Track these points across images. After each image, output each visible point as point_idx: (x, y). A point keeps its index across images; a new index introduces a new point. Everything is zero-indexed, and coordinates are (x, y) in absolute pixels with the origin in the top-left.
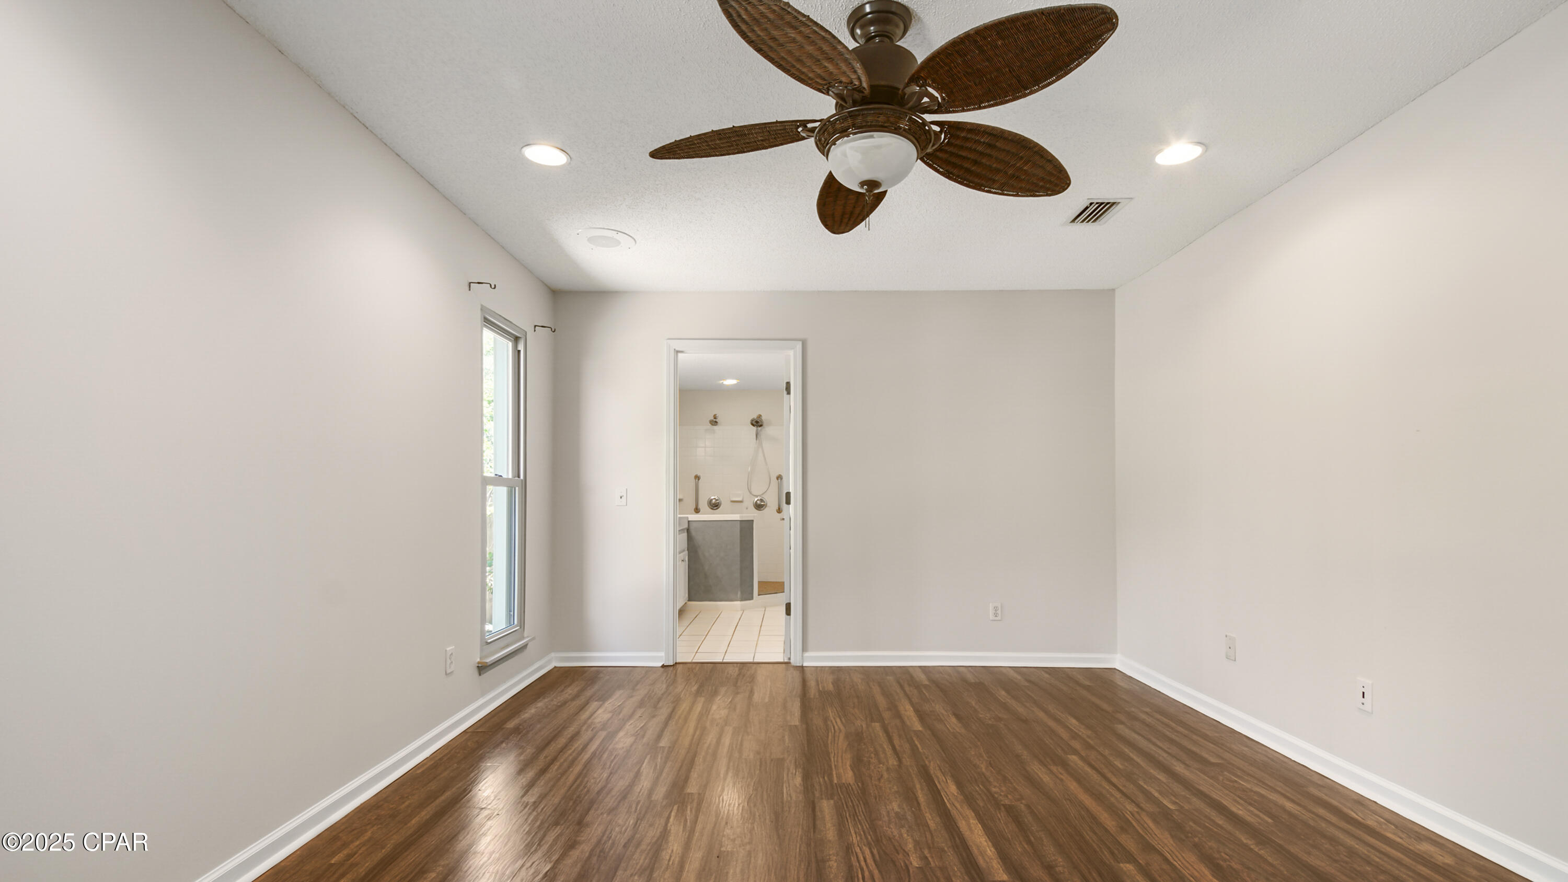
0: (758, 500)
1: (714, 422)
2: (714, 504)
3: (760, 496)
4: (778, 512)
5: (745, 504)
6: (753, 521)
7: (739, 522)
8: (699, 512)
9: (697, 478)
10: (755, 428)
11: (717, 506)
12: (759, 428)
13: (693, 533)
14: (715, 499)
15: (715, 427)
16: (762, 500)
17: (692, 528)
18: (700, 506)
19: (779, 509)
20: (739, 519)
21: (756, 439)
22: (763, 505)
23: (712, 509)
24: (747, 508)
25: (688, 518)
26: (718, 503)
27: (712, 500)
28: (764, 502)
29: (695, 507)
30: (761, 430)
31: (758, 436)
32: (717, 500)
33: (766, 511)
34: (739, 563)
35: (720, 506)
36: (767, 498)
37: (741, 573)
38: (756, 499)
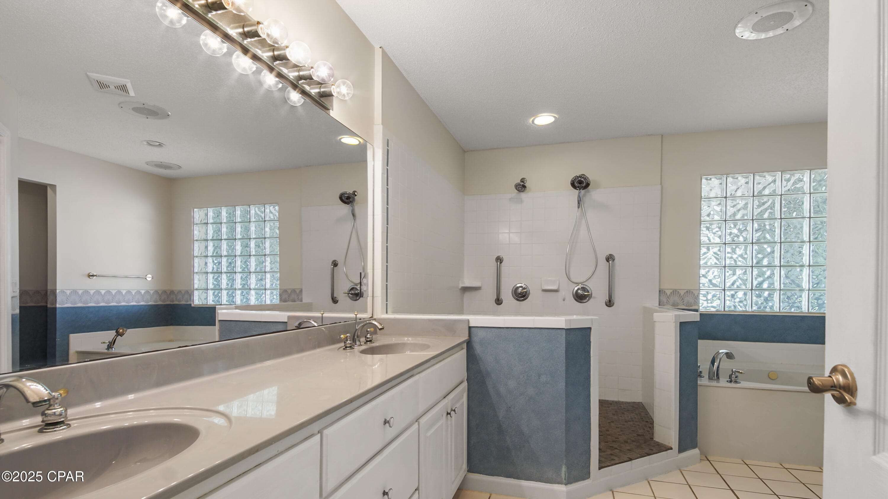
0: (578, 289)
1: (521, 187)
2: (520, 294)
3: (581, 283)
4: (607, 305)
5: (562, 293)
6: (590, 328)
7: (564, 332)
8: (501, 304)
9: (499, 260)
10: (576, 192)
11: (524, 296)
12: (583, 192)
13: (478, 349)
14: (521, 287)
15: (523, 195)
16: (583, 289)
17: (476, 339)
18: (503, 297)
19: (610, 301)
20: (564, 326)
21: (579, 207)
22: (588, 296)
23: (517, 300)
24: (564, 300)
25: (468, 321)
26: (526, 292)
27: (518, 288)
28: (588, 292)
29: (496, 297)
30: (585, 195)
31: (582, 203)
32: (525, 288)
33: (590, 304)
34: (564, 411)
35: (528, 296)
36: (591, 286)
37: (567, 430)
38: (576, 289)
